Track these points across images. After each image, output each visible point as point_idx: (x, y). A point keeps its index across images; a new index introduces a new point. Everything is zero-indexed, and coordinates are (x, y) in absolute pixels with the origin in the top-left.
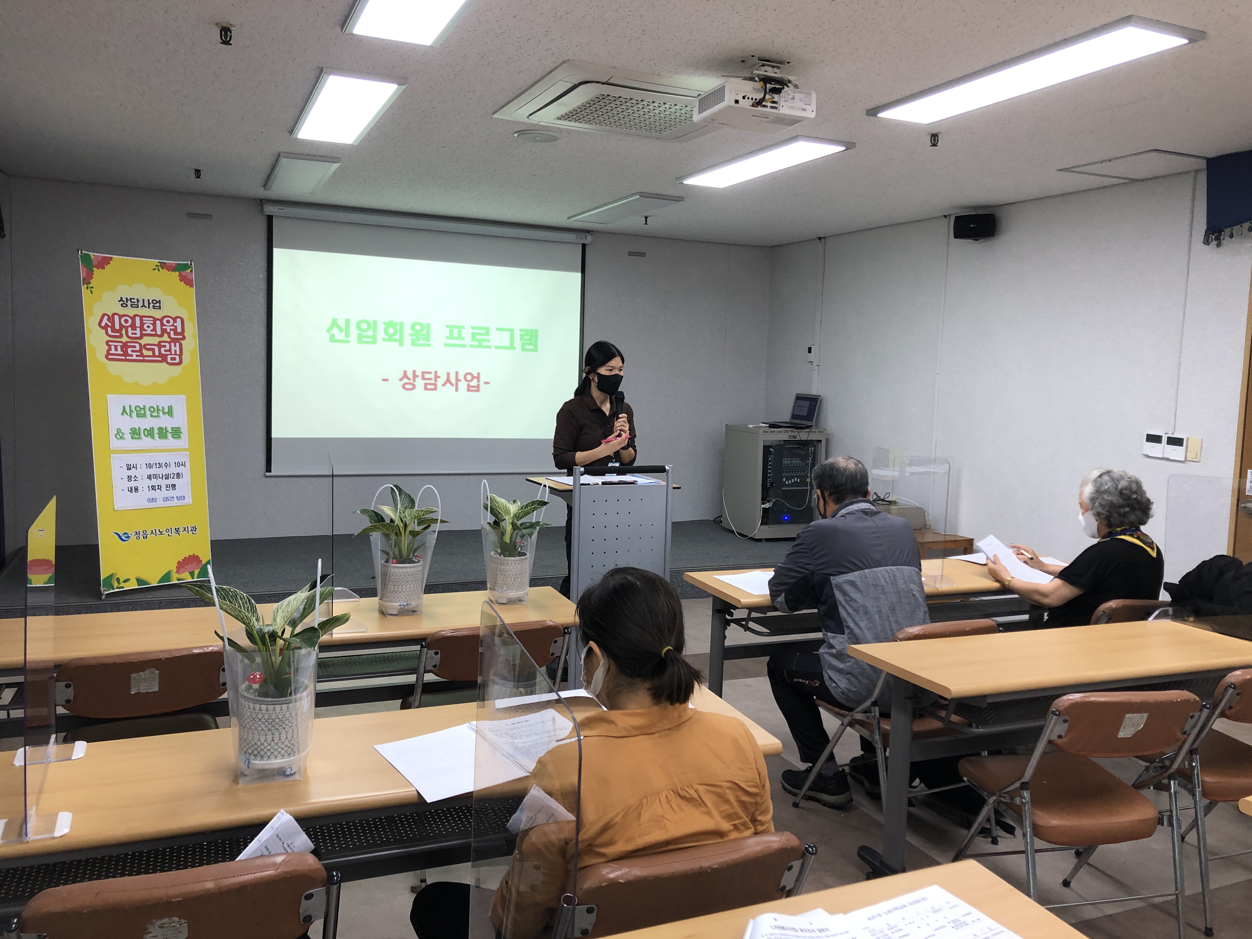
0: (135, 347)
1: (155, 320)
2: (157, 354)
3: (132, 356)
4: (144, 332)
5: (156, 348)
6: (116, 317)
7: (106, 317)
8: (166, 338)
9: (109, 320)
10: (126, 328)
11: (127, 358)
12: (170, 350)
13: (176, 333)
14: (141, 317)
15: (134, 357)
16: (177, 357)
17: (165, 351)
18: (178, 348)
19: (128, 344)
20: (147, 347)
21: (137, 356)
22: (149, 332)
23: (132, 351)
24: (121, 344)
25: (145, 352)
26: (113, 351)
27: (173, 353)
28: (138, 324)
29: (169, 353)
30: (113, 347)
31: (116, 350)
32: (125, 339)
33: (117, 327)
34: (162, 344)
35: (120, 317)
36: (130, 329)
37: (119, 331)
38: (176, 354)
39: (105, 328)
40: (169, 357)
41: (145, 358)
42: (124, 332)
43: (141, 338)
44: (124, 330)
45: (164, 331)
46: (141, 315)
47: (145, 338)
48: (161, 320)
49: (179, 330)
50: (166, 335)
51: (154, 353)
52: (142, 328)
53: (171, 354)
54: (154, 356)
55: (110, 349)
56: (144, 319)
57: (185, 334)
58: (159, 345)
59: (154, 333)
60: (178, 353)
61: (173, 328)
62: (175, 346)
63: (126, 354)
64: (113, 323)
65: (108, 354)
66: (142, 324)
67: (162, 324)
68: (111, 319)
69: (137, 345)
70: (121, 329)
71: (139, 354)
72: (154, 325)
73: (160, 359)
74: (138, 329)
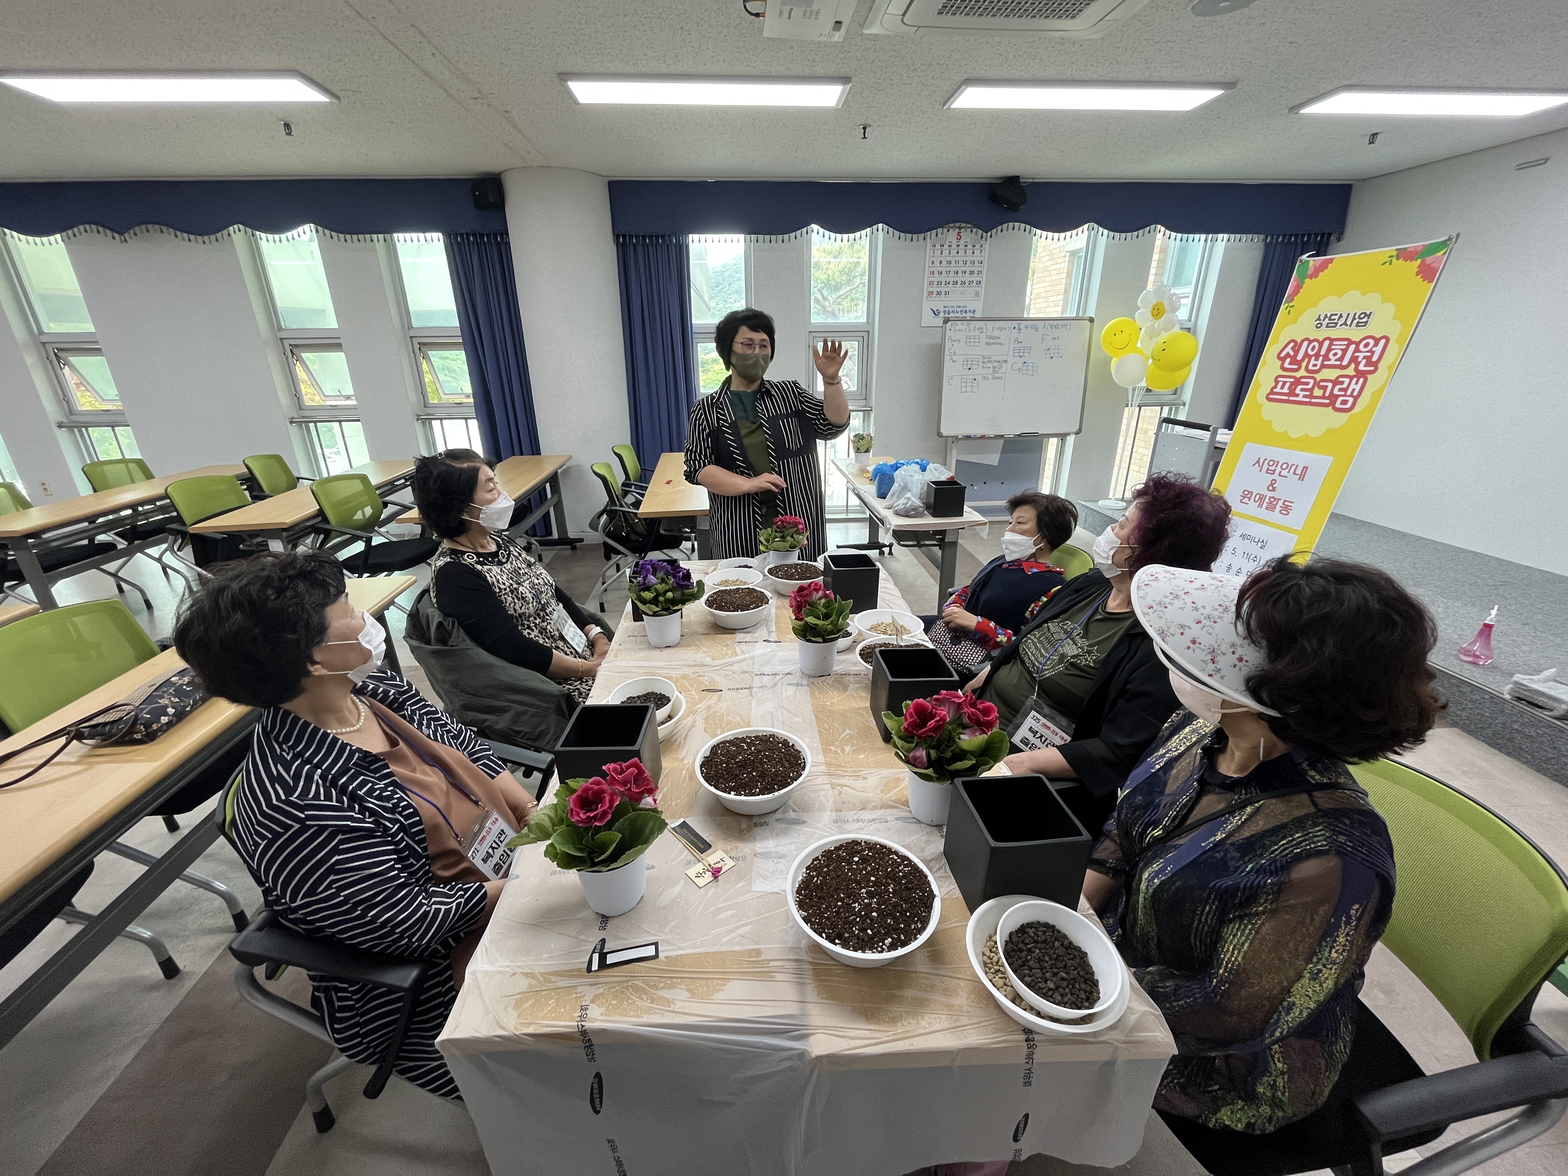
0: (1308, 384)
1: (1350, 342)
2: (1327, 394)
3: (1298, 395)
4: (1326, 363)
5: (1330, 385)
6: (1306, 343)
7: (1292, 344)
8: (1351, 371)
9: (1293, 349)
10: (1310, 357)
11: (1291, 398)
12: (1346, 390)
13: (1369, 362)
14: (1332, 340)
15: (1300, 398)
16: (1351, 400)
17: (1340, 390)
18: (1358, 388)
19: (1302, 380)
20: (1322, 384)
21: (1305, 396)
22: (1332, 362)
23: (1302, 390)
24: (1292, 380)
25: (1318, 392)
26: (1278, 390)
27: (1349, 393)
28: (1323, 352)
29: (1343, 393)
30: (1280, 384)
31: (1282, 387)
32: (1302, 373)
33: (1299, 357)
34: (1340, 379)
35: (1310, 342)
36: (1313, 358)
37: (1299, 363)
38: (1351, 395)
39: (1283, 360)
40: (1340, 399)
41: (1313, 400)
42: (1304, 364)
43: (1317, 372)
44: (1307, 360)
45: (1354, 359)
46: (1333, 337)
47: (1324, 371)
48: (1358, 344)
49: (1374, 359)
50: (1353, 366)
51: (1324, 393)
52: (1326, 357)
53: (1345, 395)
54: (1323, 397)
55: (1275, 387)
56: (1335, 343)
57: (1380, 365)
58: (1336, 382)
59: (1339, 363)
60: (1355, 394)
61: (1369, 354)
62: (1357, 383)
63: (1292, 393)
64: (1296, 352)
65: (1272, 392)
66: (1329, 350)
67: (1357, 350)
68: (1297, 347)
69: (1312, 381)
70: (1303, 360)
71: (1308, 393)
72: (1344, 351)
73: (1328, 401)
74: (1321, 358)
